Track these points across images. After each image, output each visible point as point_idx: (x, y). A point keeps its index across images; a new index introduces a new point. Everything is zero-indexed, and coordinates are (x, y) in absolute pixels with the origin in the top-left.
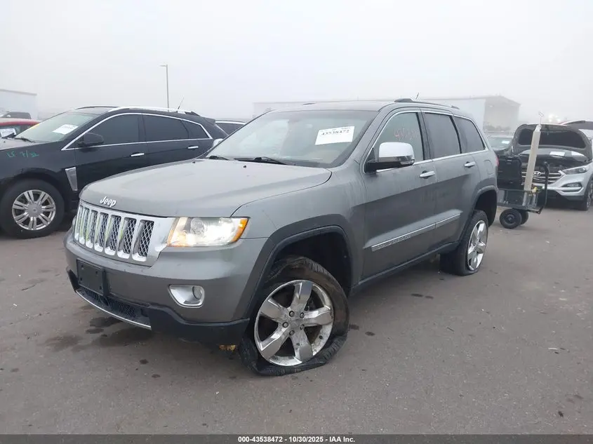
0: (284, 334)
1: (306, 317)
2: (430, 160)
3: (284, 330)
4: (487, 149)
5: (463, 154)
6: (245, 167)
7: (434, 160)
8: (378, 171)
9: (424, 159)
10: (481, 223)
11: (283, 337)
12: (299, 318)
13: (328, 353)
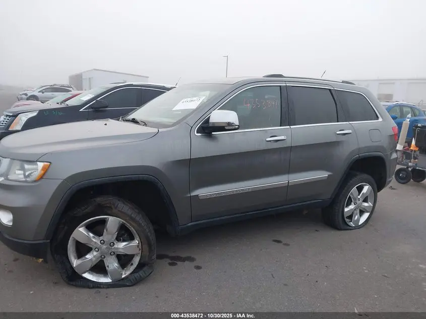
0: (94, 257)
1: (116, 246)
2: (289, 127)
3: (95, 253)
4: (380, 120)
5: (339, 123)
6: (106, 124)
7: (291, 127)
8: (213, 133)
9: (281, 126)
10: (366, 185)
11: (94, 259)
12: (109, 246)
13: (134, 278)
